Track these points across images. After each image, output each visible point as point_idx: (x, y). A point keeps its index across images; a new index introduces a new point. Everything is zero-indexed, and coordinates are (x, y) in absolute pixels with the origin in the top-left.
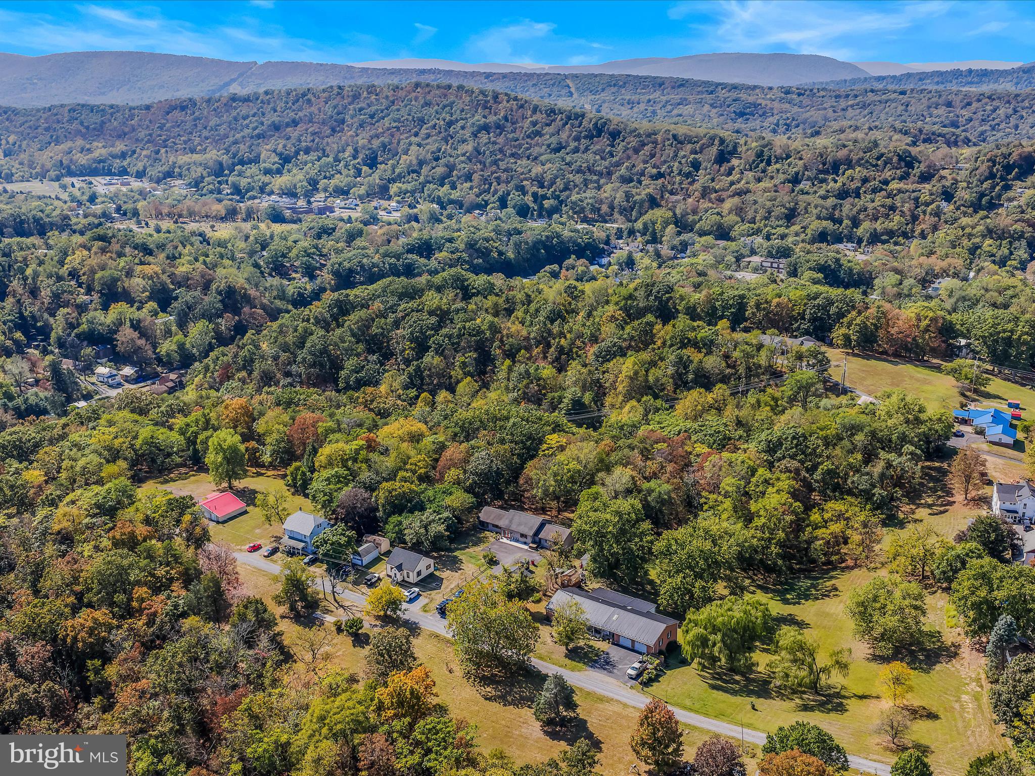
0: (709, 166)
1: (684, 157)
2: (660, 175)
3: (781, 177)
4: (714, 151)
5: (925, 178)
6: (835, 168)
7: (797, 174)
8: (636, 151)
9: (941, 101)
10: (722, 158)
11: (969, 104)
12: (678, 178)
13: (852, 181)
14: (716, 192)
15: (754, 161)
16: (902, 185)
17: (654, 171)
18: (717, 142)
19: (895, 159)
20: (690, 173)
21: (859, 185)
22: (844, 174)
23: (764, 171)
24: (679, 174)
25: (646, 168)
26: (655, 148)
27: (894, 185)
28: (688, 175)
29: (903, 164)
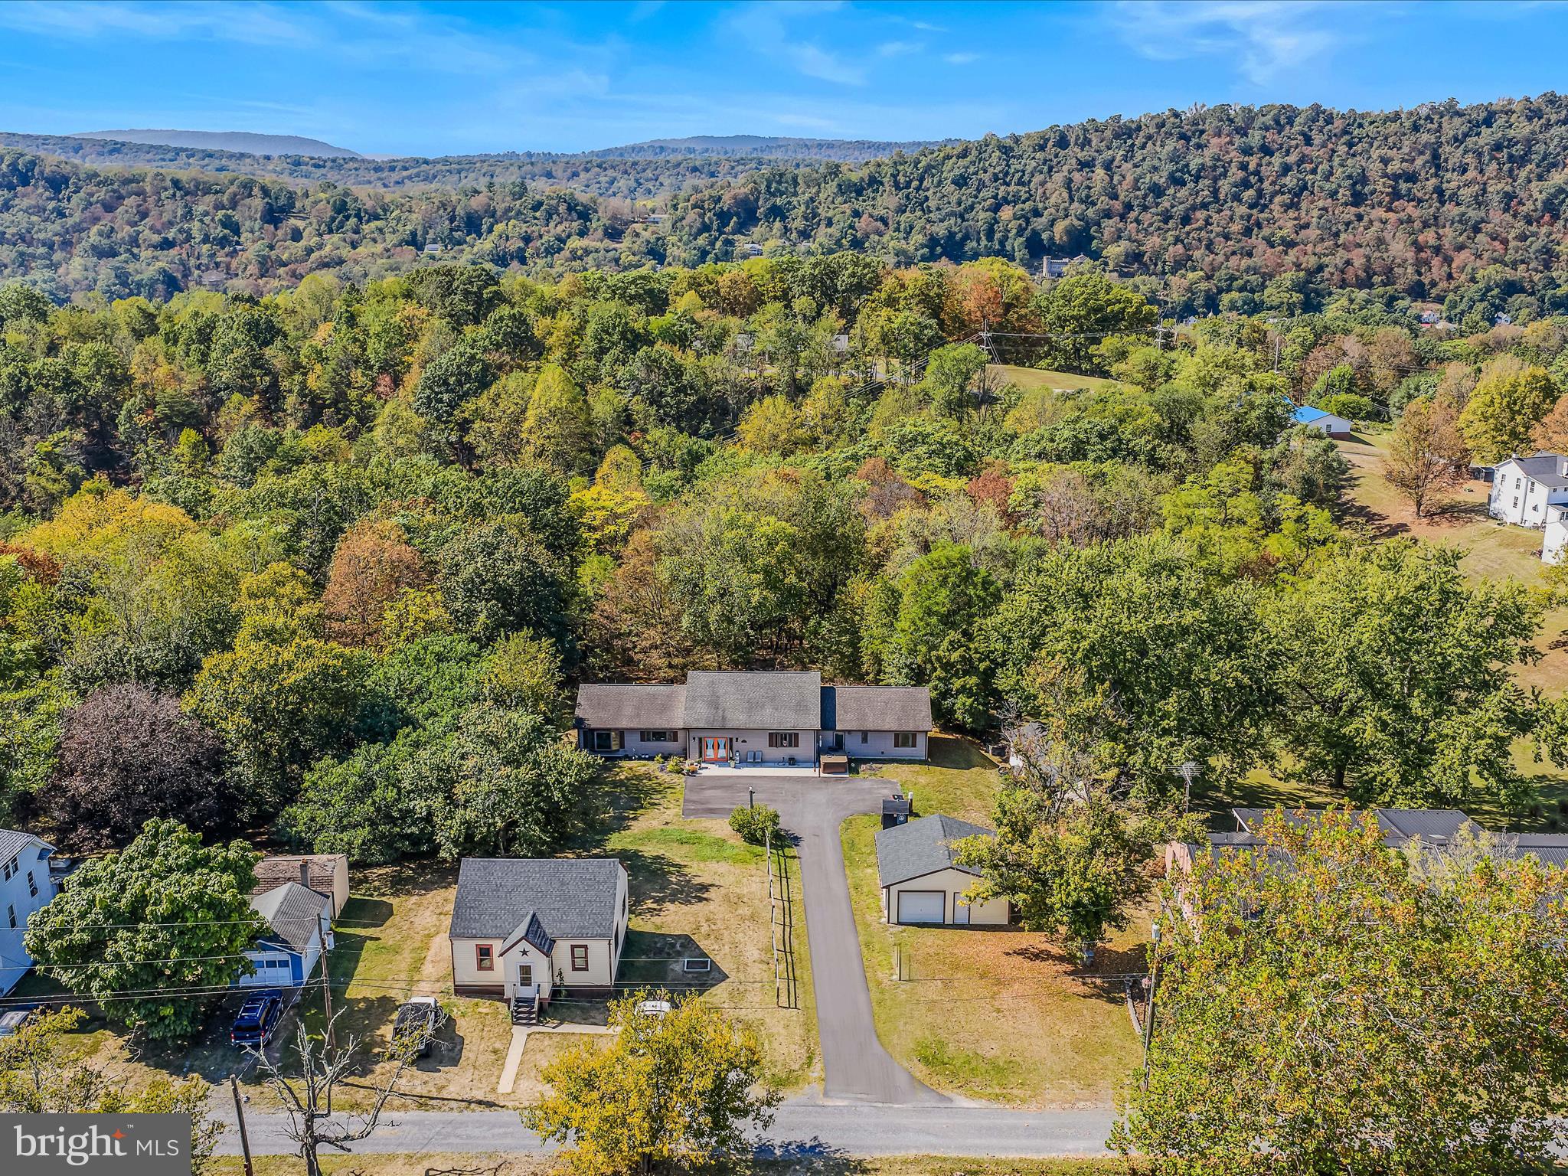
0: (257, 227)
1: (206, 213)
2: (167, 245)
3: (391, 239)
4: (257, 203)
5: (614, 233)
6: (473, 224)
7: (414, 234)
8: (109, 208)
9: (537, 169)
10: (274, 215)
11: (575, 174)
12: (205, 247)
13: (507, 239)
14: (285, 265)
15: (333, 219)
16: (585, 242)
17: (156, 238)
18: (256, 191)
19: (562, 208)
20: (225, 237)
21: (522, 245)
22: (490, 231)
23: (356, 232)
24: (206, 240)
25: (138, 233)
26: (145, 200)
27: (575, 243)
28: (223, 242)
29: (574, 214)
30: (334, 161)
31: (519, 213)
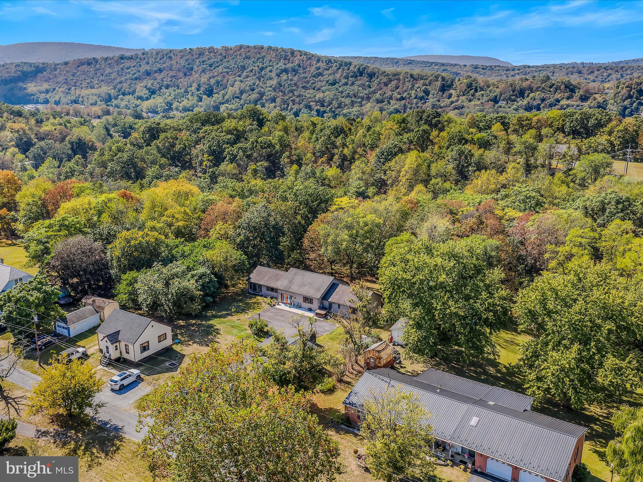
0: (436, 93)
1: (419, 87)
2: (402, 99)
3: (485, 98)
4: (439, 83)
5: (584, 99)
6: (522, 93)
7: (496, 97)
8: (386, 85)
10: (444, 89)
12: (415, 100)
13: (534, 100)
14: (441, 108)
15: (466, 90)
16: (569, 102)
17: (399, 96)
18: (440, 79)
19: (563, 87)
20: (423, 97)
21: (540, 102)
22: (528, 96)
23: (473, 95)
24: (416, 98)
25: (393, 94)
26: (399, 82)
27: (564, 102)
28: (422, 98)
29: (568, 90)
30: (491, 67)
31: (543, 89)
